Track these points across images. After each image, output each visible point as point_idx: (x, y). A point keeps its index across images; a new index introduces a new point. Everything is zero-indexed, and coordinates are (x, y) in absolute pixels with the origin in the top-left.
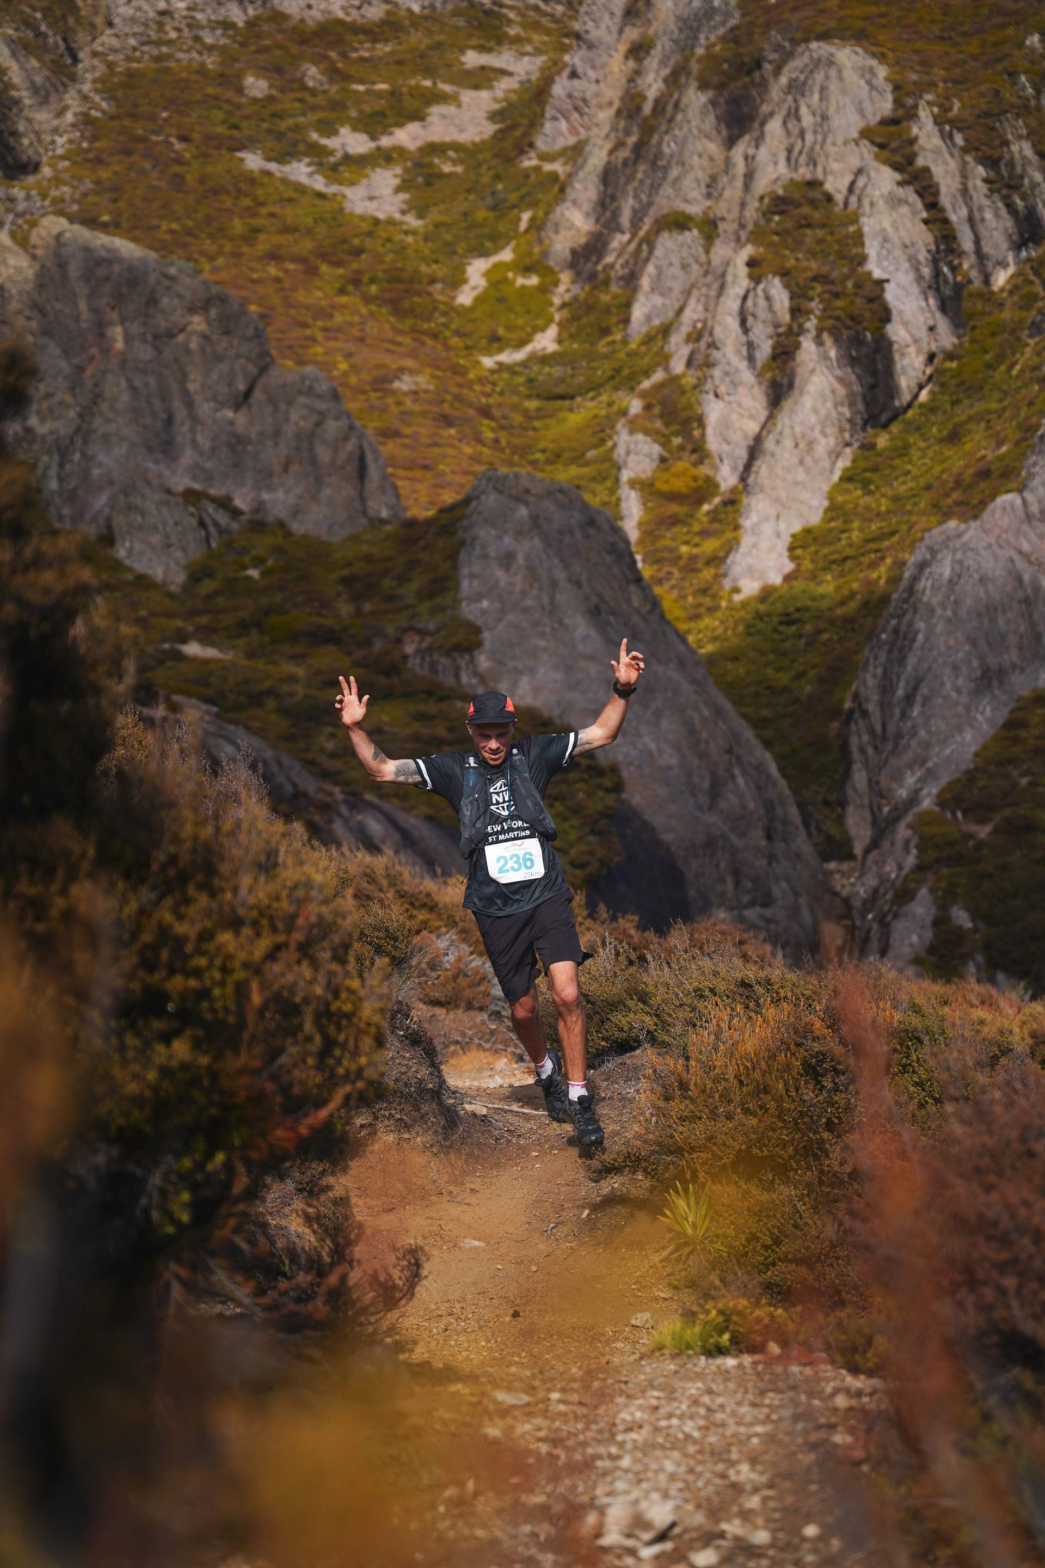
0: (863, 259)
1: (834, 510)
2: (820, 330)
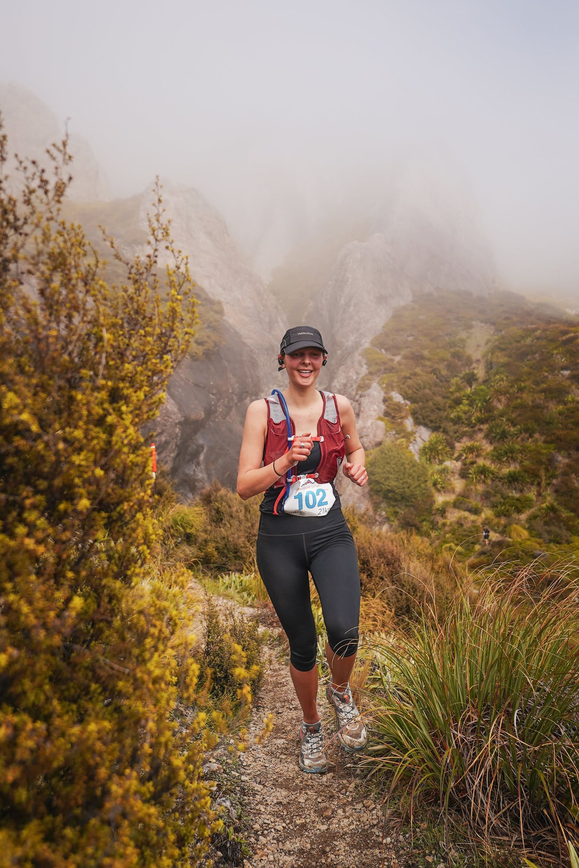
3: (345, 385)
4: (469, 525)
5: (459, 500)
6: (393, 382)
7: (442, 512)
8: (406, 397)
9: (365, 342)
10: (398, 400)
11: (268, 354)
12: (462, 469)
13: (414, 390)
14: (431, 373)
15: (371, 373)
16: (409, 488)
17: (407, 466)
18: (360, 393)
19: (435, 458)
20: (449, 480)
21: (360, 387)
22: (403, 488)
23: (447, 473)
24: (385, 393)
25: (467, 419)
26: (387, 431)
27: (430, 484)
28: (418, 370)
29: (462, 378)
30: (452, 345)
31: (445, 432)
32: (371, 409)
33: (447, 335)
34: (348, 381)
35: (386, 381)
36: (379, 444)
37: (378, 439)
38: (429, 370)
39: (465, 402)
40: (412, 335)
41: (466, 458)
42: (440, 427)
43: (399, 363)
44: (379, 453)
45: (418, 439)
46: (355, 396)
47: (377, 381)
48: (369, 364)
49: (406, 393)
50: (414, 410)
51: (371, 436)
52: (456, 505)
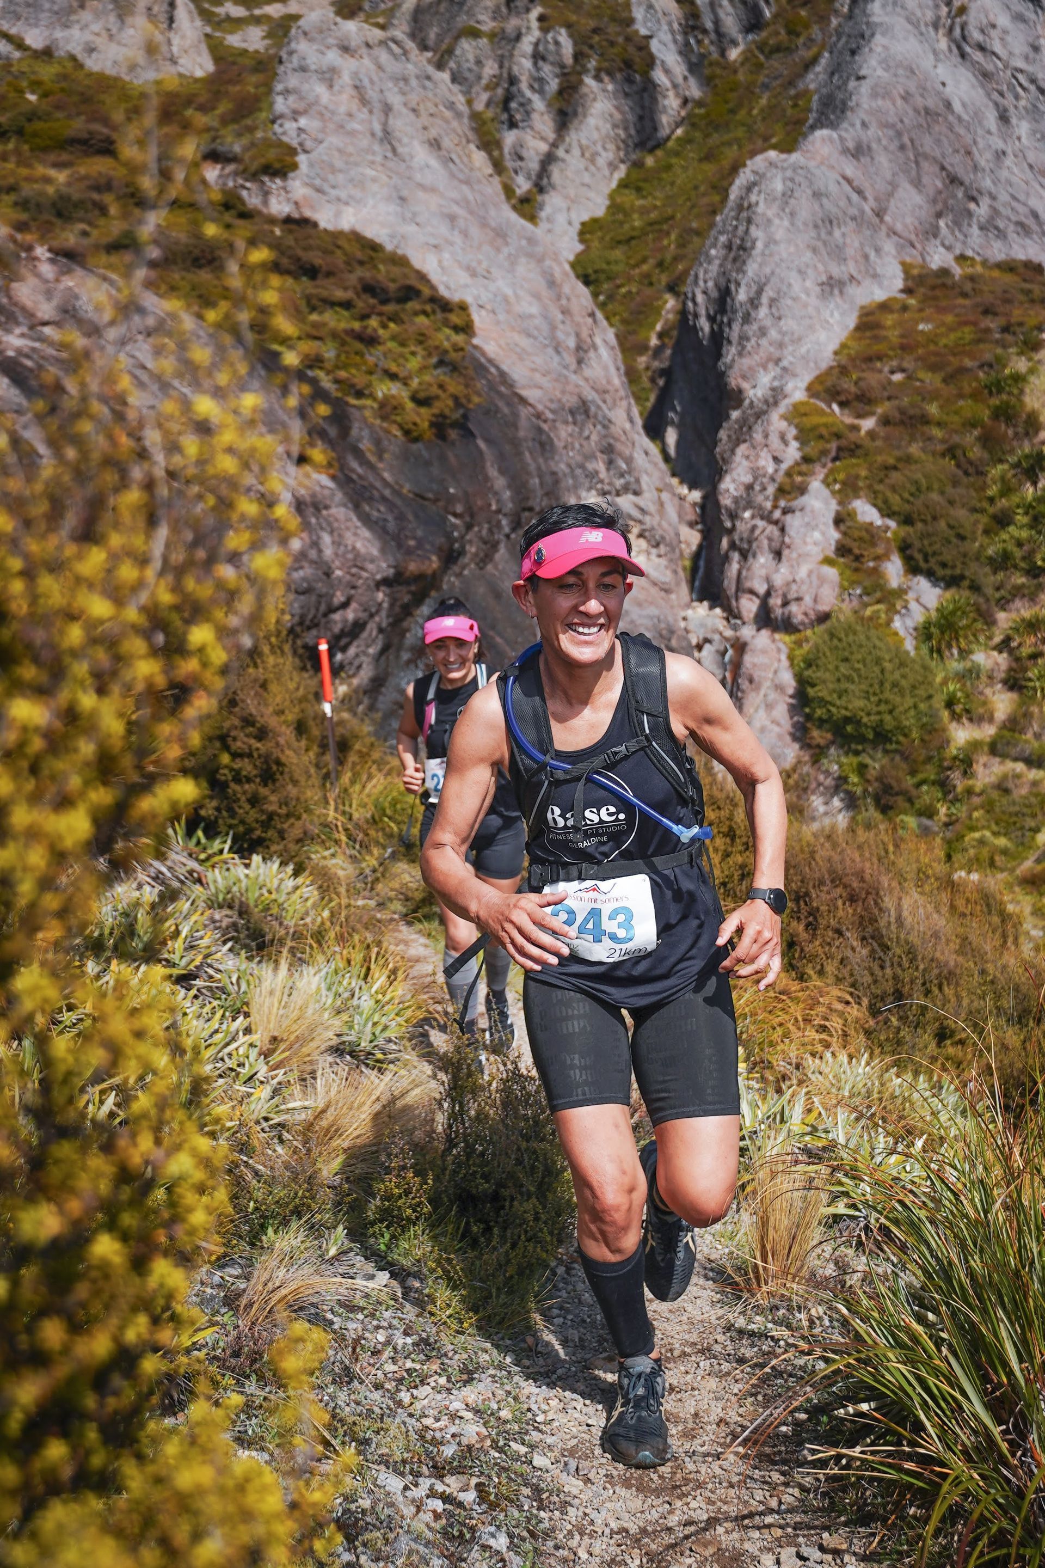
0: (630, 21)
1: (614, 207)
2: (598, 70)
3: (749, 487)
4: (1024, 791)
5: (1002, 737)
6: (857, 477)
7: (966, 763)
8: (887, 512)
9: (796, 388)
10: (868, 520)
11: (575, 423)
12: (1011, 669)
13: (906, 495)
14: (943, 455)
15: (806, 459)
16: (891, 712)
17: (888, 665)
18: (782, 503)
19: (949, 646)
20: (981, 693)
21: (782, 491)
22: (879, 713)
23: (978, 677)
24: (840, 503)
25: (1024, 558)
26: (843, 589)
27: (938, 702)
28: (914, 449)
29: (1017, 465)
30: (996, 387)
31: (975, 588)
32: (808, 540)
33: (981, 366)
34: (756, 478)
35: (841, 476)
36: (824, 618)
37: (824, 607)
38: (940, 448)
39: (1021, 519)
40: (903, 370)
41: (1020, 645)
42: (962, 577)
43: (871, 434)
44: (826, 637)
45: (913, 605)
46: (771, 512)
47: (821, 476)
48: (804, 436)
49: (886, 501)
50: (904, 540)
51: (808, 600)
52: (995, 749)
